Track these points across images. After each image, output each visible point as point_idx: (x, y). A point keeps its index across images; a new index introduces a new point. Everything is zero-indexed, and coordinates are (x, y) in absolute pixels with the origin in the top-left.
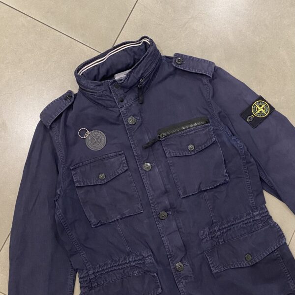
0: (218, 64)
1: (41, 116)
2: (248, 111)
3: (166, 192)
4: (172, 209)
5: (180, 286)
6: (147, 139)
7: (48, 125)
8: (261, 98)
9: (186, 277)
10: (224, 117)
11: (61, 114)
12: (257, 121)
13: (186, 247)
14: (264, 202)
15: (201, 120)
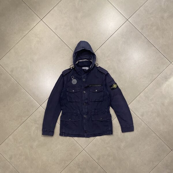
0: (109, 72)
1: (62, 72)
2: (112, 86)
3: (87, 99)
4: (87, 103)
5: (84, 121)
6: (86, 85)
7: (64, 75)
8: (116, 83)
9: (86, 119)
10: (106, 85)
11: (67, 73)
12: (113, 89)
13: (88, 113)
14: (109, 108)
15: (101, 85)
